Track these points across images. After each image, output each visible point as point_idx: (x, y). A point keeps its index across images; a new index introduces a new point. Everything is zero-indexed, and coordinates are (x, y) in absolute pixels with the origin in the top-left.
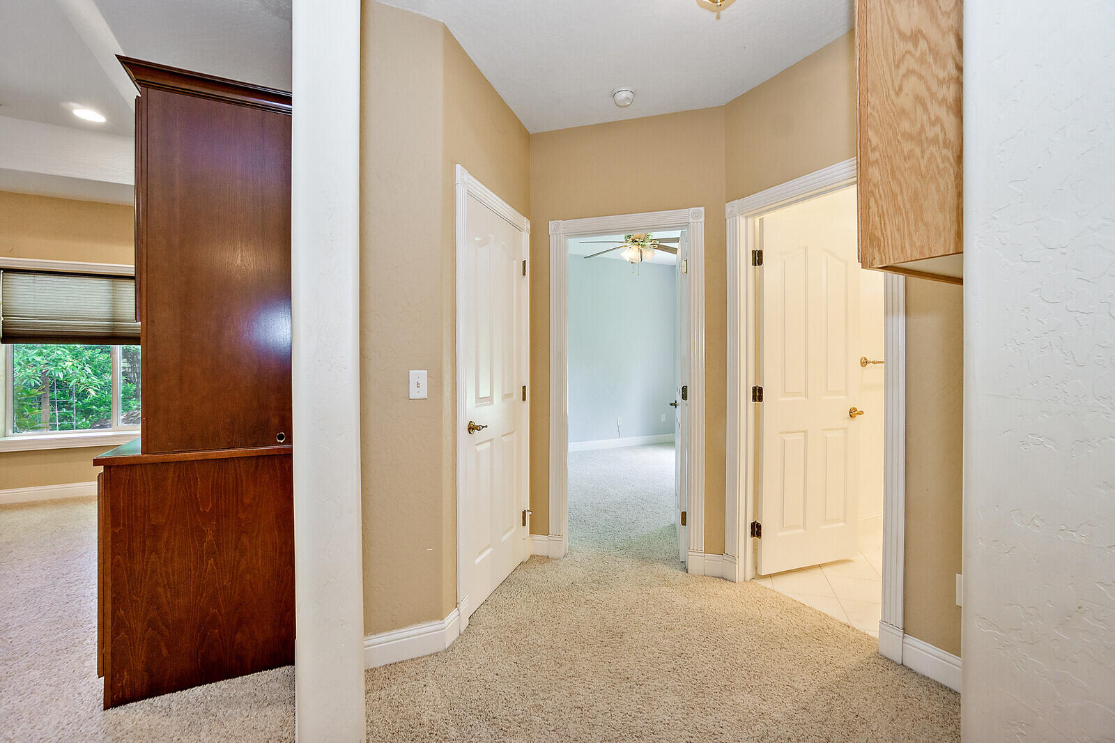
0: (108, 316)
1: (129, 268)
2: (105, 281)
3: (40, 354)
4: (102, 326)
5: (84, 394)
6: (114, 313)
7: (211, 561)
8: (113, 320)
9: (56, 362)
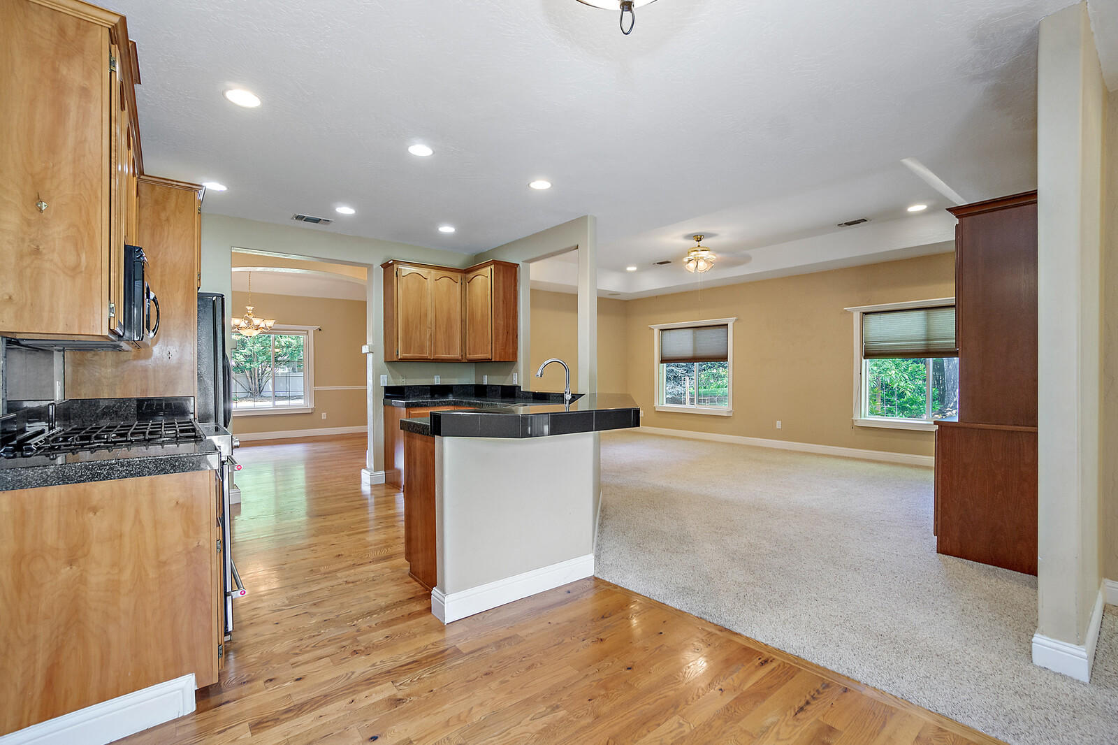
0: (923, 337)
1: (951, 299)
2: (922, 313)
3: (876, 365)
4: (919, 345)
5: (901, 395)
6: (928, 335)
7: (1000, 493)
8: (928, 340)
9: (886, 370)
